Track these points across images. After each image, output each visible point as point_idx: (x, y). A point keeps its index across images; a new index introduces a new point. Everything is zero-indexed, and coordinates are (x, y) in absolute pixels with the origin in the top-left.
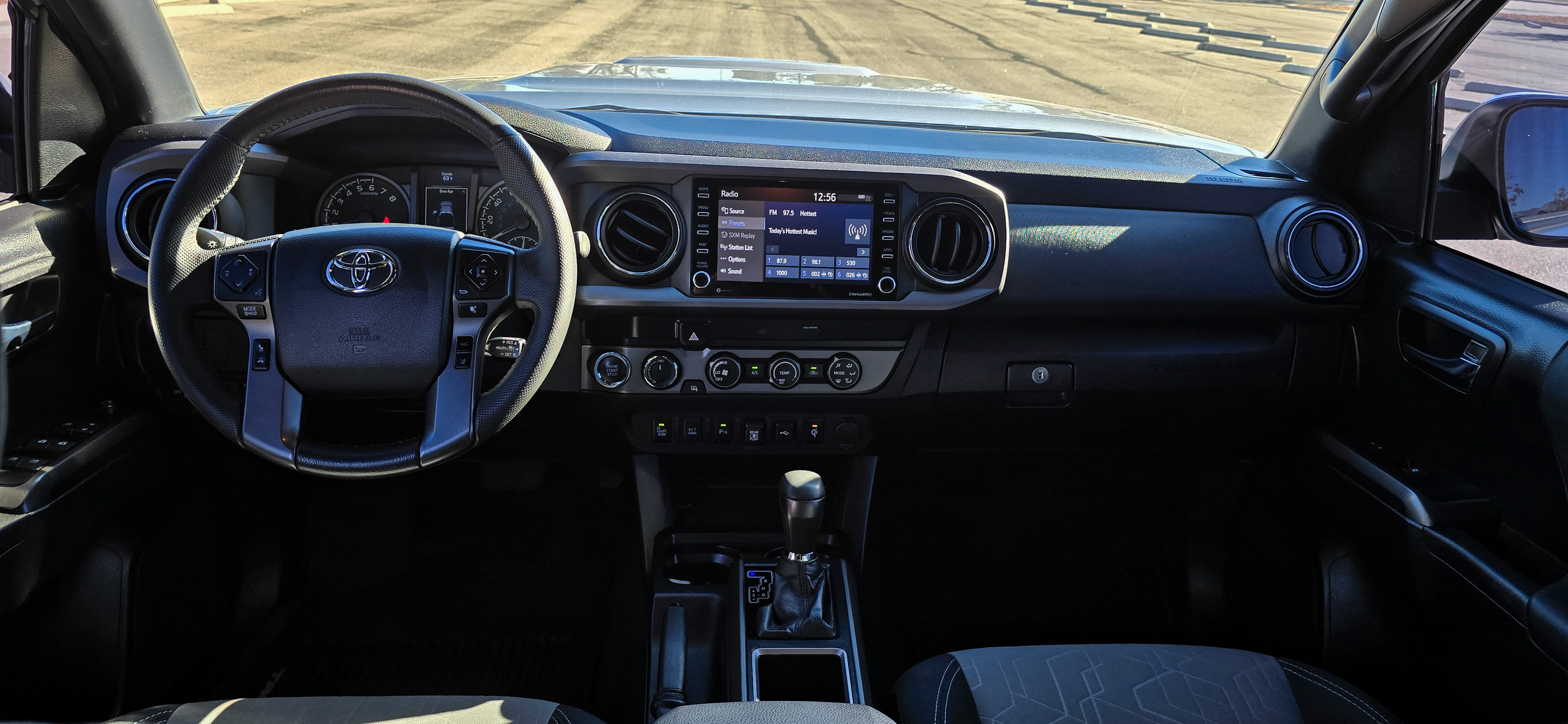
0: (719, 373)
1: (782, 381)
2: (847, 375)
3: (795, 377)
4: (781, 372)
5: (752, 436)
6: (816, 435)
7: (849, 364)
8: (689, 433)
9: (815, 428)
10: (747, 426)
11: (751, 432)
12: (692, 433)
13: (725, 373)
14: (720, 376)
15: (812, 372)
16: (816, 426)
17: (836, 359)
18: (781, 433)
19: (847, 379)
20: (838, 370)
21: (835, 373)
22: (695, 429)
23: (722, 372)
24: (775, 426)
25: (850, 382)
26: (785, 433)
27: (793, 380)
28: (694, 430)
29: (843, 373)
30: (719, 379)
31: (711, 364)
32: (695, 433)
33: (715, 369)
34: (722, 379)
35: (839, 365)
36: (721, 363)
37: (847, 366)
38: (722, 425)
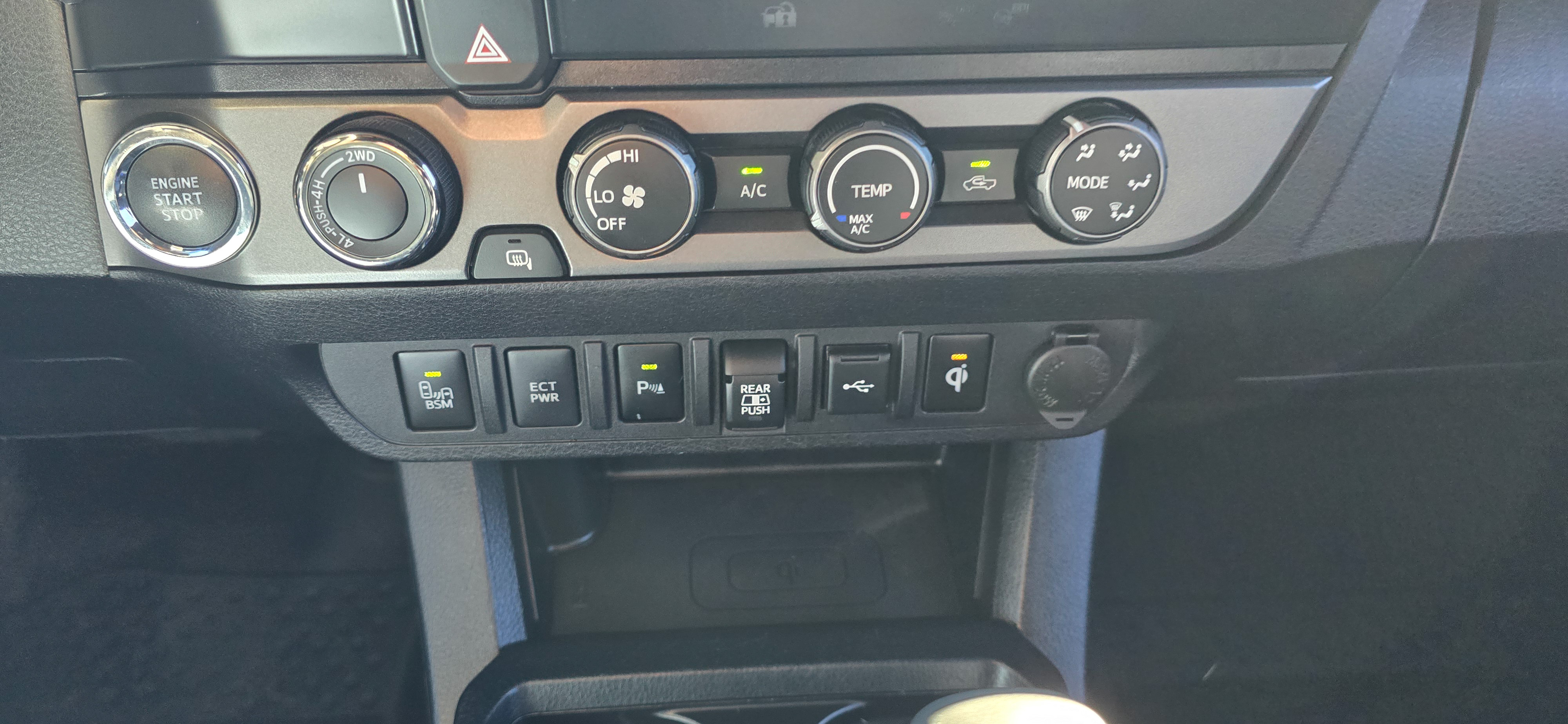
0: (608, 197)
1: (860, 223)
2: (1117, 191)
3: (913, 206)
4: (857, 187)
5: (748, 400)
6: (962, 385)
7: (1129, 146)
8: (533, 398)
9: (958, 364)
10: (728, 373)
11: (743, 389)
12: (544, 398)
13: (634, 197)
14: (617, 209)
15: (974, 180)
16: (963, 357)
17: (1078, 127)
18: (846, 387)
19: (1115, 207)
20: (1087, 168)
21: (1074, 182)
22: (552, 384)
23: (620, 195)
24: (826, 363)
25: (1128, 215)
26: (861, 386)
27: (904, 216)
28: (549, 387)
29: (1102, 182)
30: (611, 223)
31: (575, 163)
32: (555, 397)
33: (590, 181)
34: (622, 222)
35: (1087, 151)
36: (615, 156)
37: (1122, 153)
38: (645, 367)
